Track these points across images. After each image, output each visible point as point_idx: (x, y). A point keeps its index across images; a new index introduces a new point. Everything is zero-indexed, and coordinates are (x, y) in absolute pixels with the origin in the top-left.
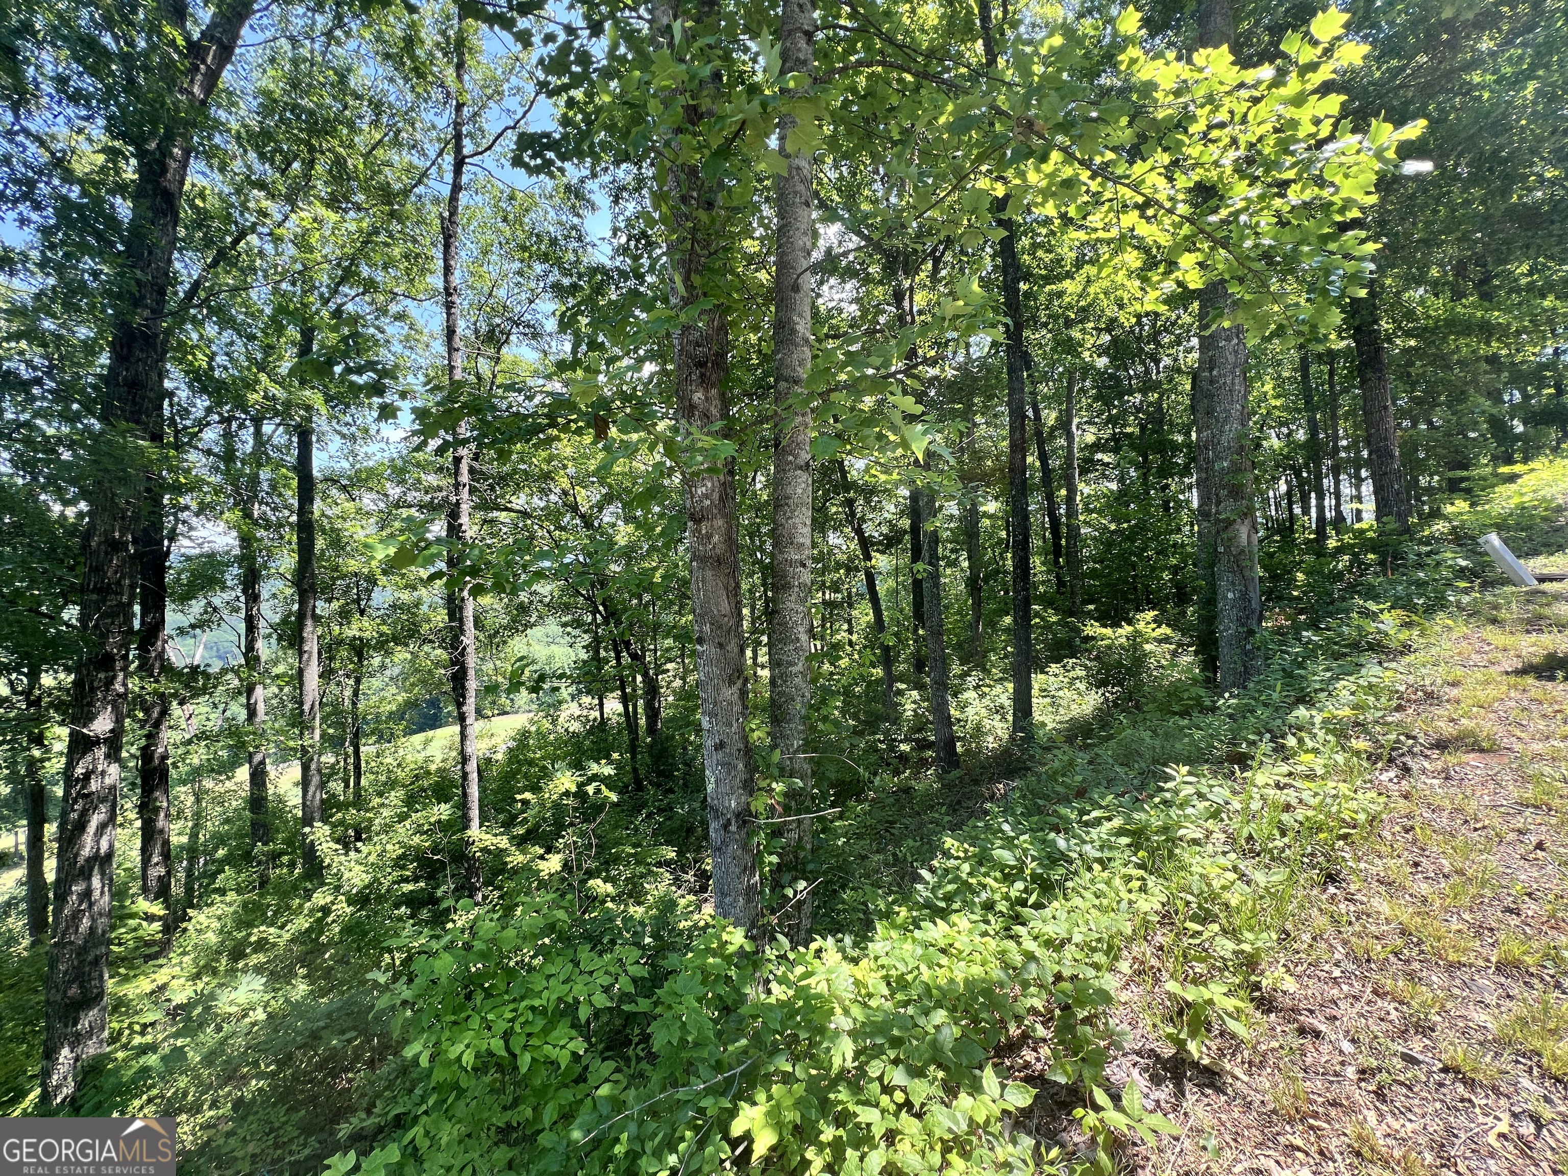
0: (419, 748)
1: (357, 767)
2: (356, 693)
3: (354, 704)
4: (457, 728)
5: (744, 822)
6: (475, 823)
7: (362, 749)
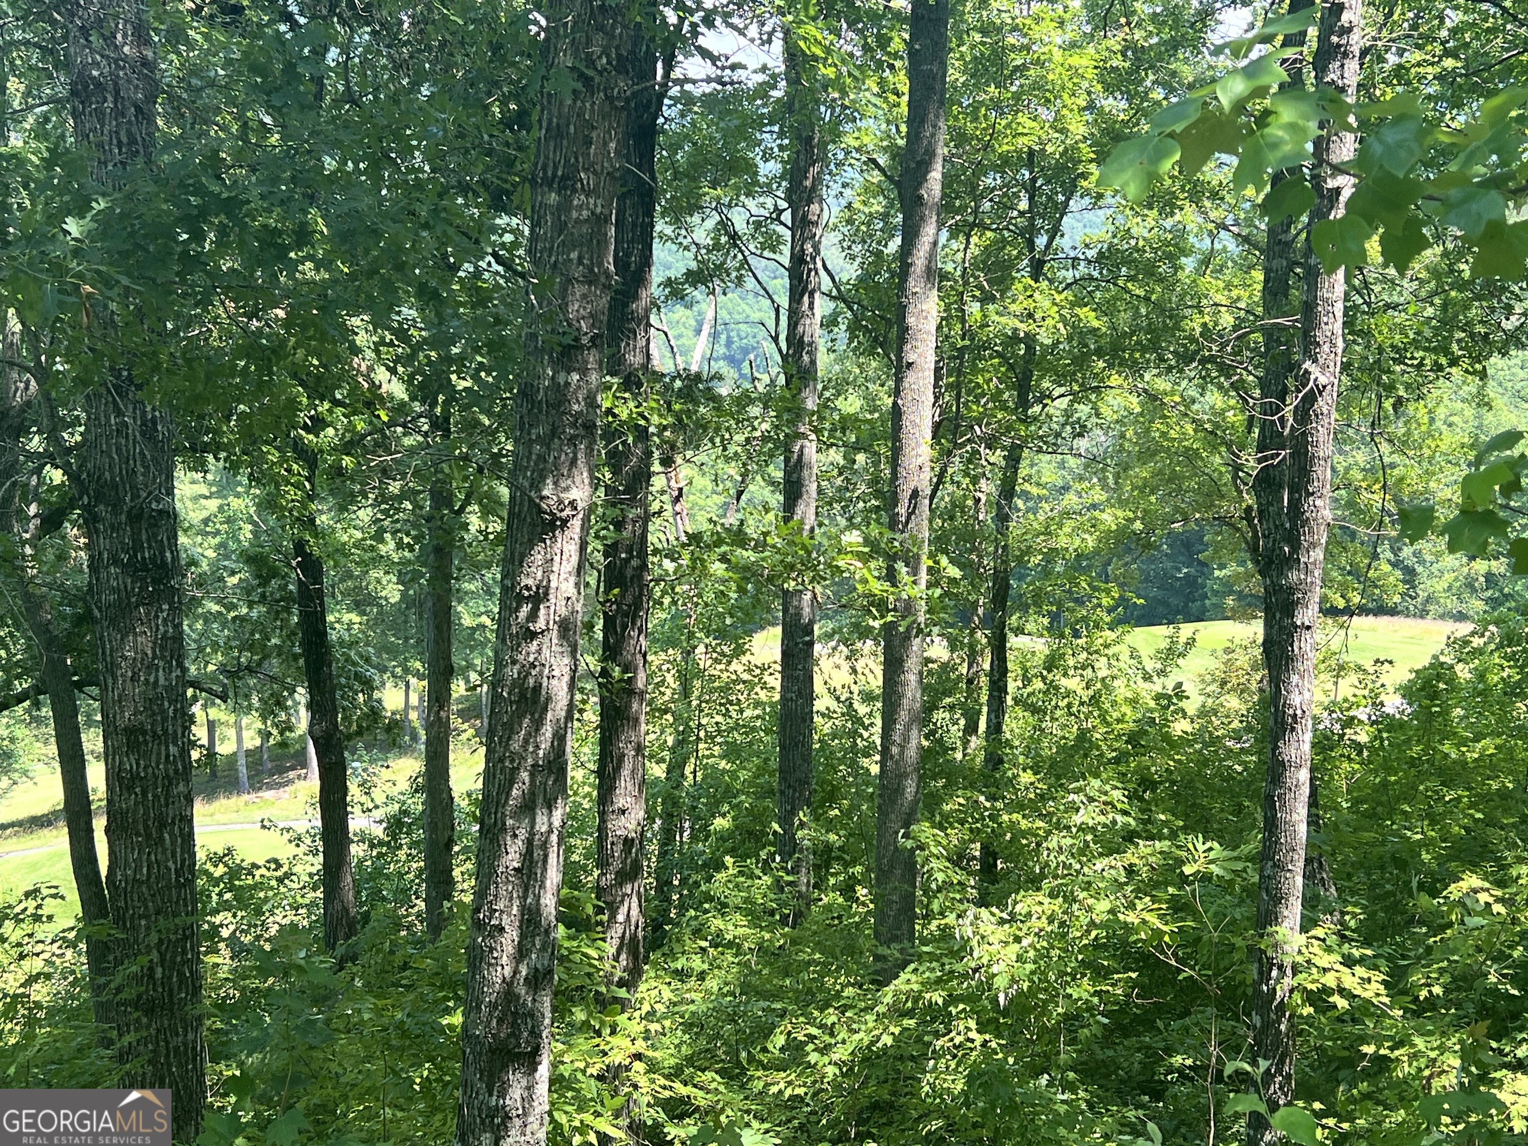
0: (1150, 665)
1: (998, 688)
2: (1008, 491)
3: (1002, 518)
4: (1255, 630)
6: (1293, 911)
7: (1013, 641)
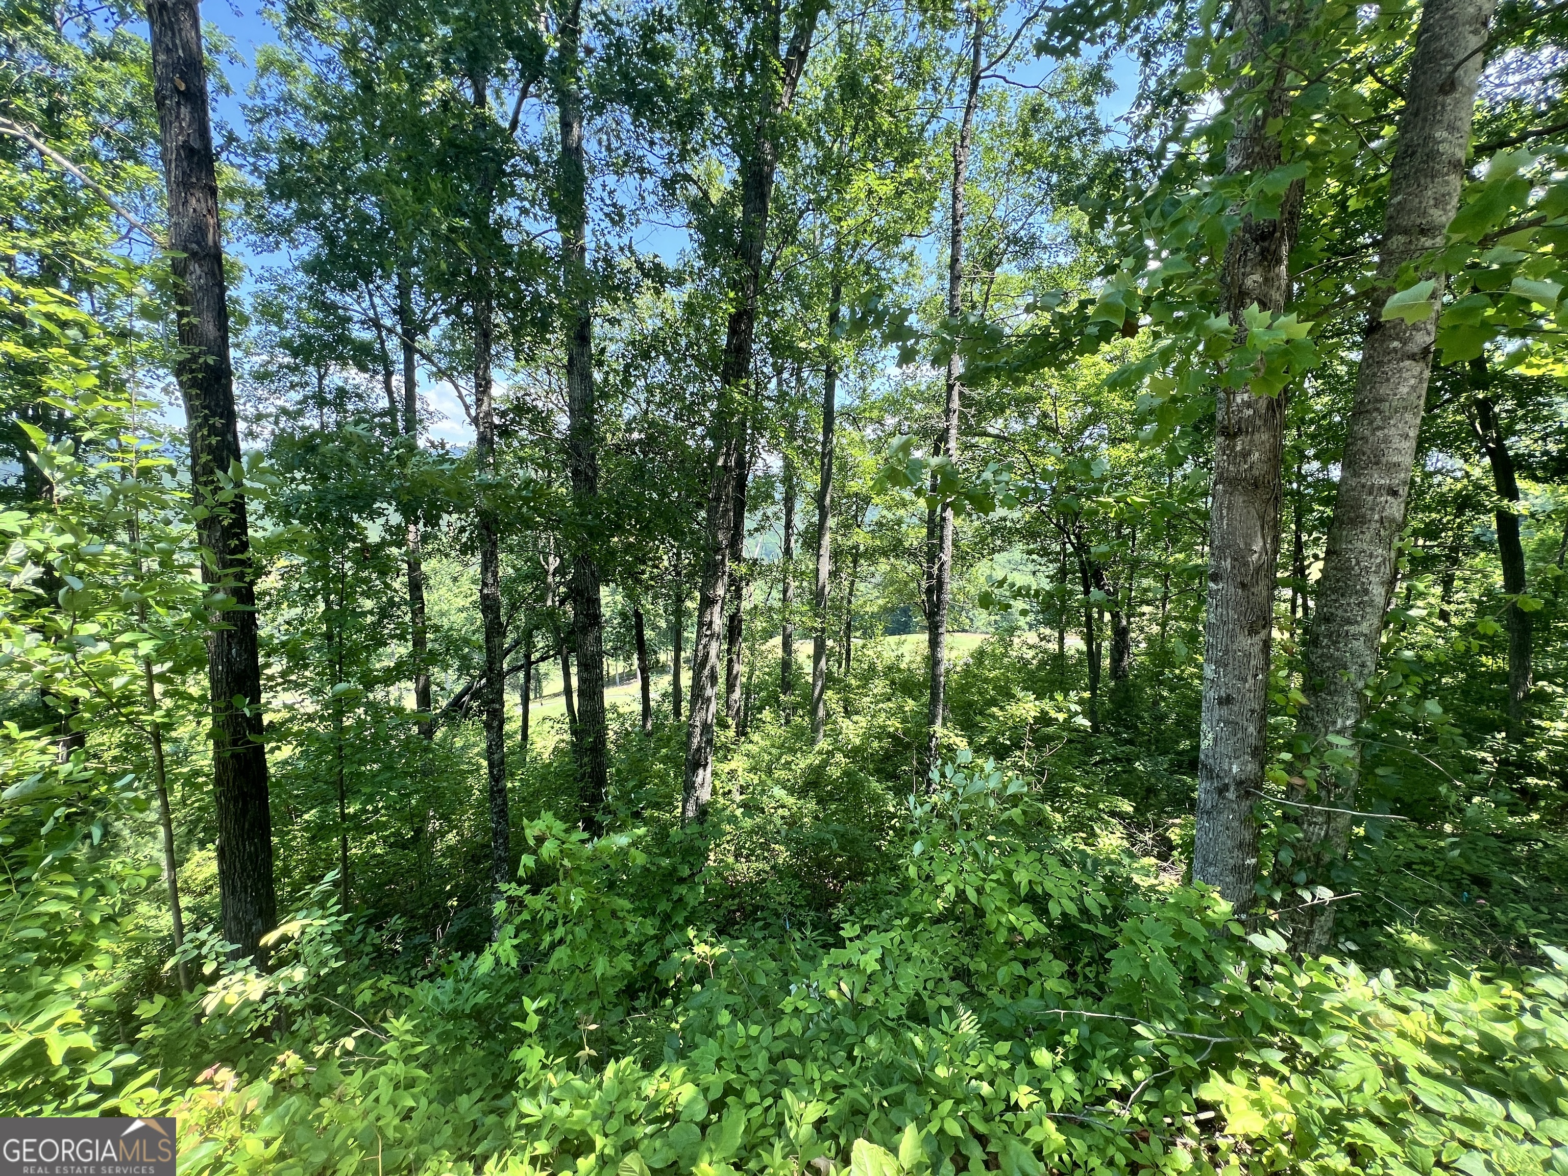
0: (893, 647)
1: (848, 654)
2: (851, 594)
3: (849, 602)
4: (926, 636)
5: (1248, 793)
7: (853, 640)
